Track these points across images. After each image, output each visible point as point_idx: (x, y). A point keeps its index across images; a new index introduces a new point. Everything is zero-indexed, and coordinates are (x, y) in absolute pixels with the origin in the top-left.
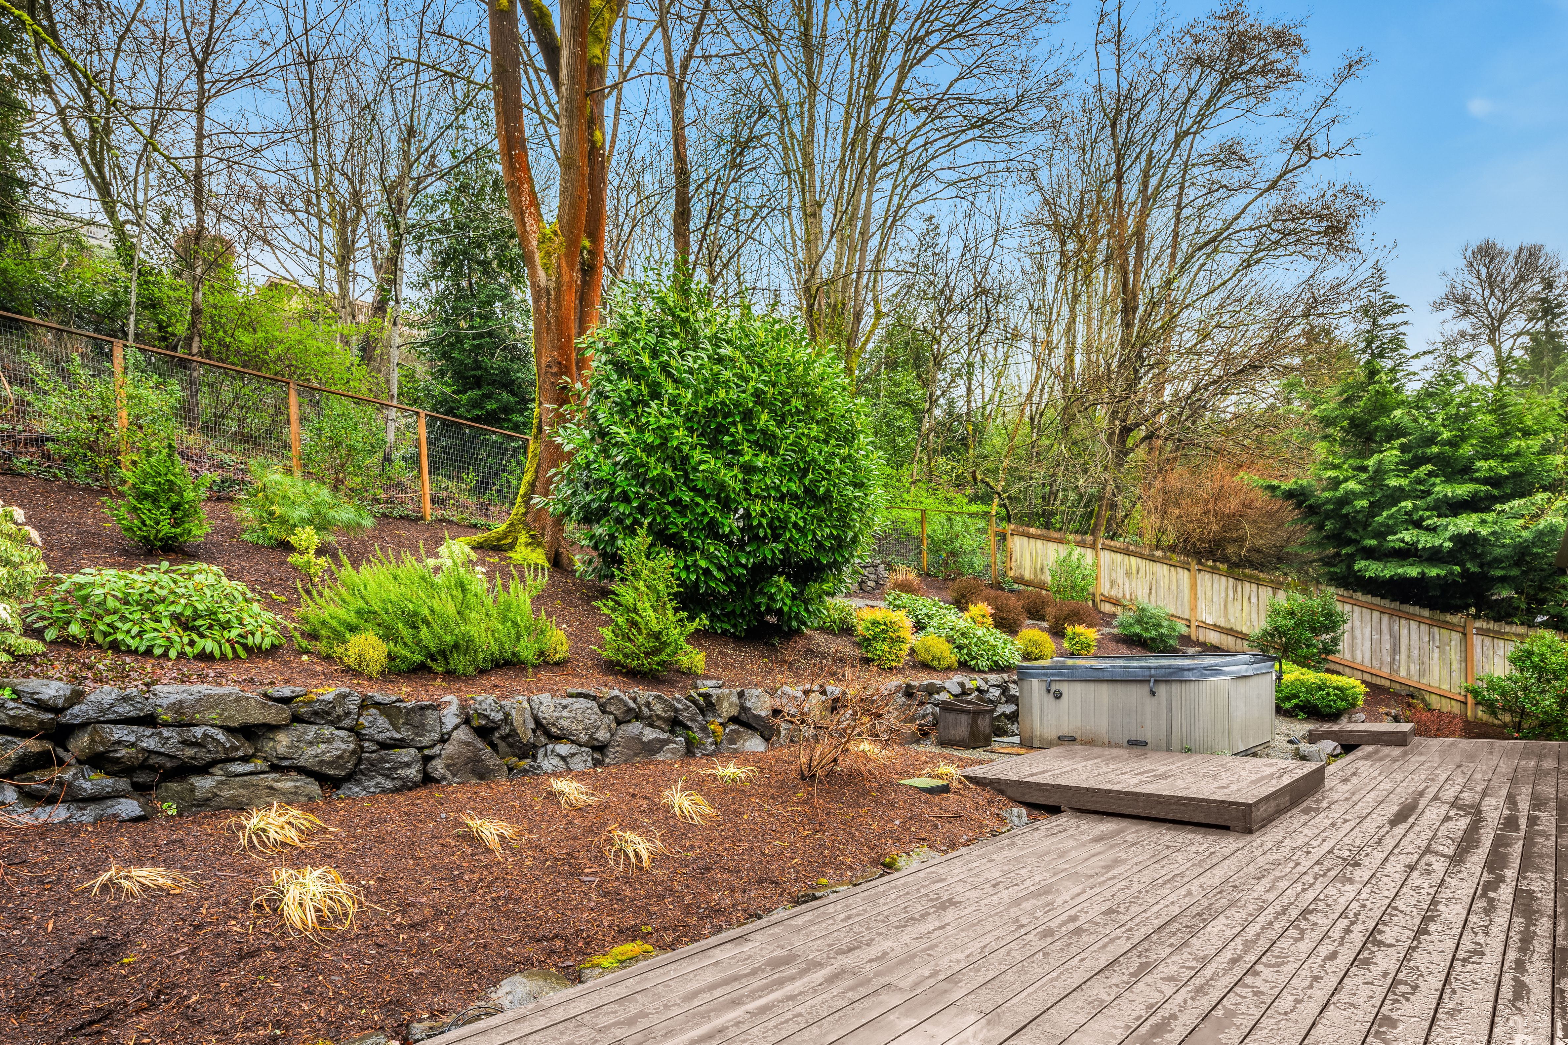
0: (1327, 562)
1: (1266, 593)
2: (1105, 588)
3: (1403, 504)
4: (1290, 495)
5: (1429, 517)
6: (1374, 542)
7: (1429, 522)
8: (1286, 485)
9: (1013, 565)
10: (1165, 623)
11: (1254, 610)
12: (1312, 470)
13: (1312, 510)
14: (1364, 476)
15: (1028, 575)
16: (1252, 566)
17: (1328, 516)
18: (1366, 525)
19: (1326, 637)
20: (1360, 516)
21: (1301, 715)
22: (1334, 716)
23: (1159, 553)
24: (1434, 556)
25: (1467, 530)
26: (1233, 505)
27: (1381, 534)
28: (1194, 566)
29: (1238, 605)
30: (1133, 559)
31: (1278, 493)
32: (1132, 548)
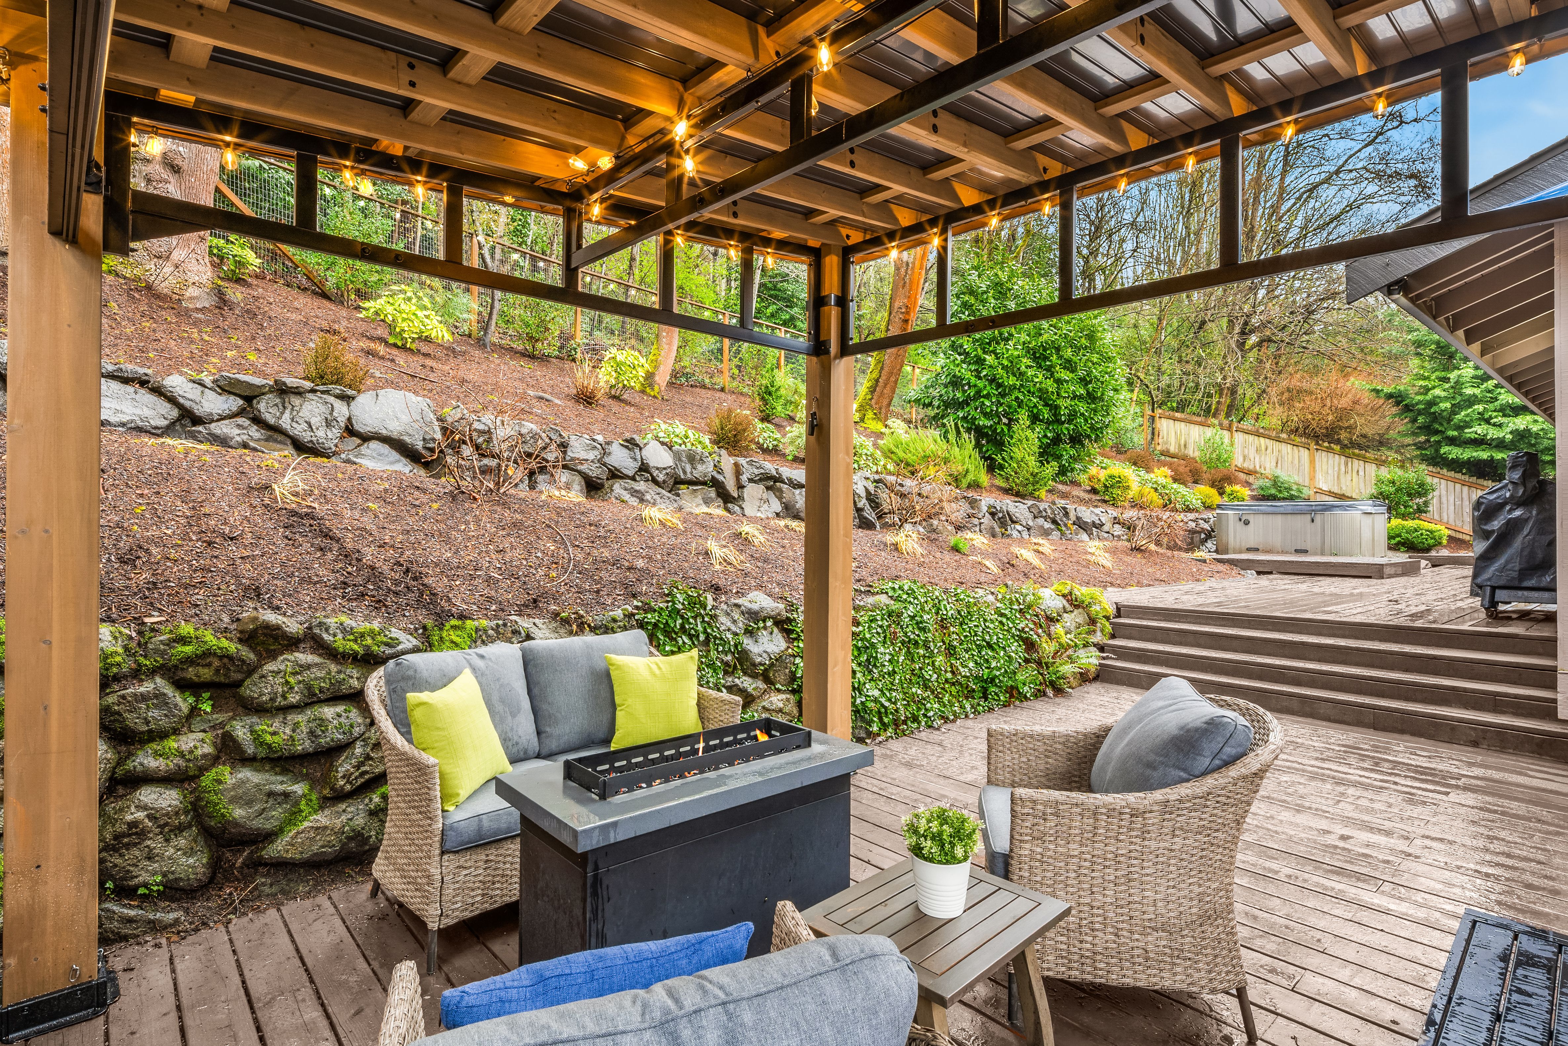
0: (1419, 446)
1: (1371, 468)
2: (1238, 461)
3: (1476, 407)
4: (1390, 396)
5: (1496, 417)
6: (1455, 433)
7: (1495, 420)
8: (1388, 390)
9: (1160, 441)
10: (1294, 487)
11: (1361, 480)
12: (1406, 379)
13: (1408, 408)
14: (1447, 386)
15: (1173, 449)
16: (1360, 447)
17: (1420, 413)
18: (1449, 420)
19: (1420, 501)
20: (1445, 413)
21: (1403, 549)
22: (1428, 549)
23: (1284, 436)
24: (1500, 444)
25: (1522, 427)
26: (1344, 402)
27: (1460, 428)
28: (1313, 446)
29: (1349, 477)
30: (1262, 439)
31: (1382, 395)
32: (1261, 431)
